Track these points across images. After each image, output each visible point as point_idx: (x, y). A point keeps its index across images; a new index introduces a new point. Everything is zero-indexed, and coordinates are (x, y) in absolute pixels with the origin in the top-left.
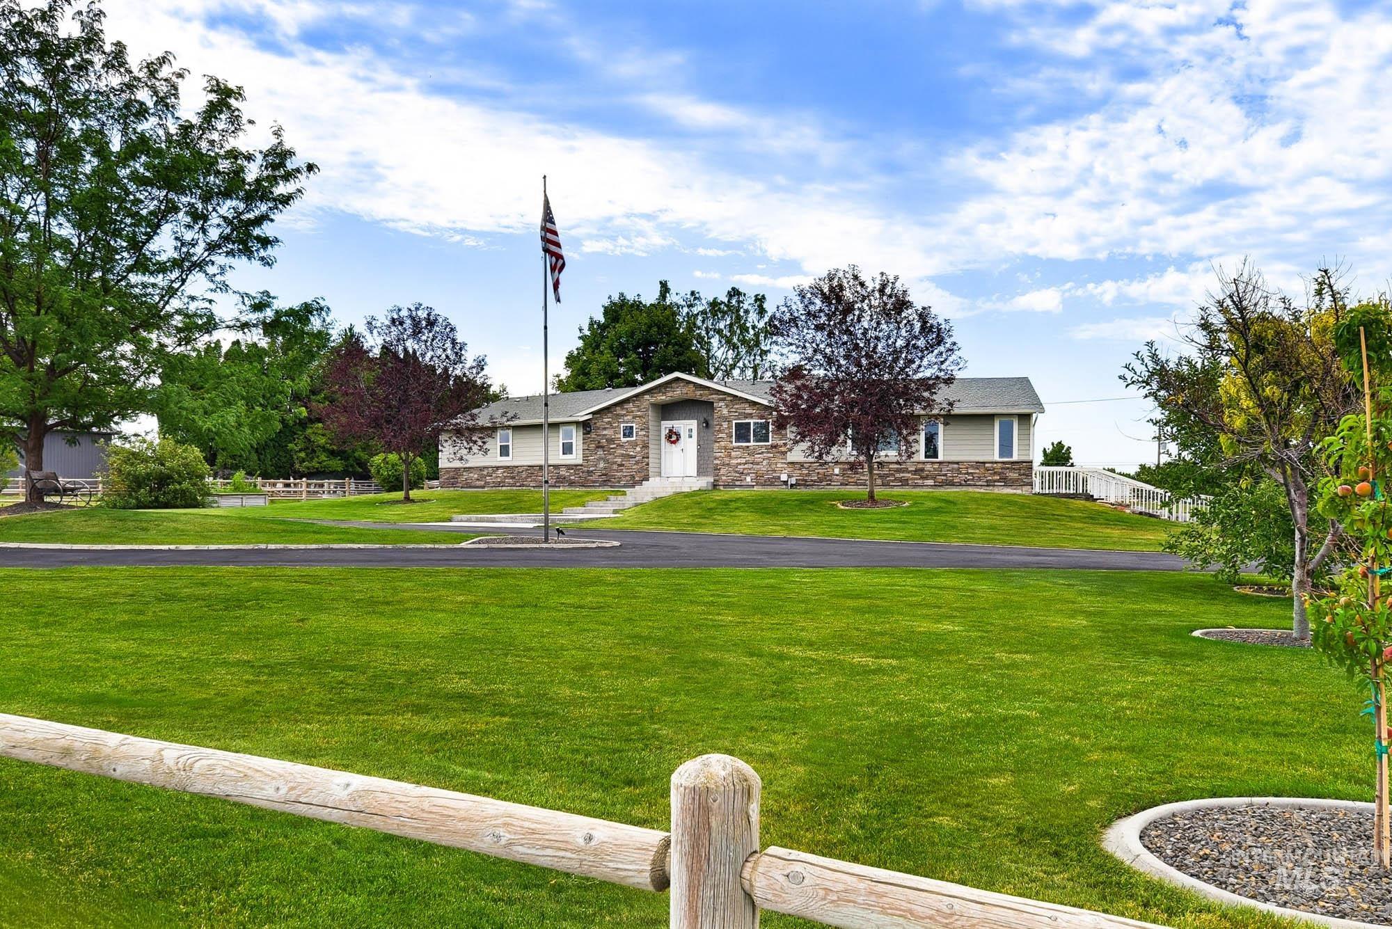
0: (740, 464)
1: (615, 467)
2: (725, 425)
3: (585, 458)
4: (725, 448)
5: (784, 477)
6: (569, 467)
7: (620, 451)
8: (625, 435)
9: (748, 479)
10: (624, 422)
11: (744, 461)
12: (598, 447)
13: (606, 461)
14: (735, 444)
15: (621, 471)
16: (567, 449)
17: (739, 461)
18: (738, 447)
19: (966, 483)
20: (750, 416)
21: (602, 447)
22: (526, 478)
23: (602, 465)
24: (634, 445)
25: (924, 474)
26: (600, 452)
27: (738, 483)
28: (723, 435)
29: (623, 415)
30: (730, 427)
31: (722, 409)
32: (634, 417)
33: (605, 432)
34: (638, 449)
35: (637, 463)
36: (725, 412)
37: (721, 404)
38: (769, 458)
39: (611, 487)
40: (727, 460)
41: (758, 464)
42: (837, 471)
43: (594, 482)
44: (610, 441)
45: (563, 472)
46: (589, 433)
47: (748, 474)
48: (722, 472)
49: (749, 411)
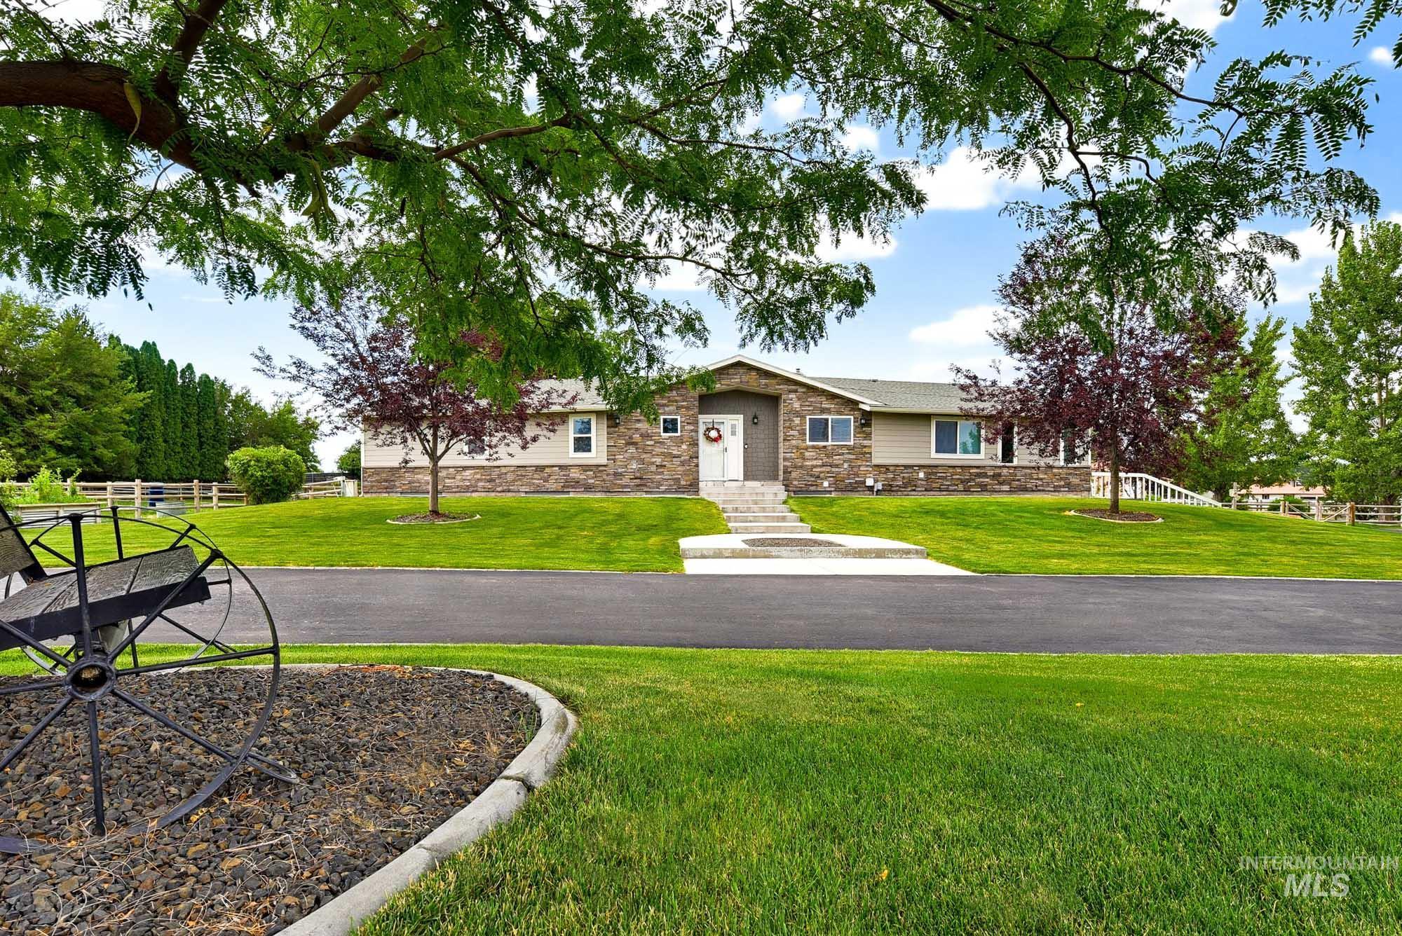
0: (816, 466)
1: (653, 468)
2: (797, 421)
3: (612, 457)
4: (797, 448)
5: (870, 482)
6: (585, 468)
7: (658, 450)
8: (666, 430)
9: (826, 484)
10: (663, 414)
11: (820, 462)
12: (628, 444)
13: (642, 461)
14: (809, 443)
15: (662, 473)
16: (583, 445)
17: (815, 463)
18: (813, 447)
19: (1036, 490)
20: (828, 411)
21: (635, 444)
22: (514, 481)
23: (634, 466)
24: (680, 441)
25: (1001, 479)
26: (632, 450)
27: (812, 488)
28: (795, 433)
29: (664, 405)
30: (802, 423)
31: (793, 401)
32: (678, 408)
33: (638, 425)
34: (684, 447)
35: (683, 463)
36: (797, 405)
37: (792, 396)
38: (850, 461)
39: (647, 492)
40: (799, 462)
41: (837, 466)
42: (921, 475)
43: (626, 486)
44: (646, 436)
45: (575, 474)
46: (617, 425)
47: (826, 478)
48: (794, 475)
49: (826, 405)
